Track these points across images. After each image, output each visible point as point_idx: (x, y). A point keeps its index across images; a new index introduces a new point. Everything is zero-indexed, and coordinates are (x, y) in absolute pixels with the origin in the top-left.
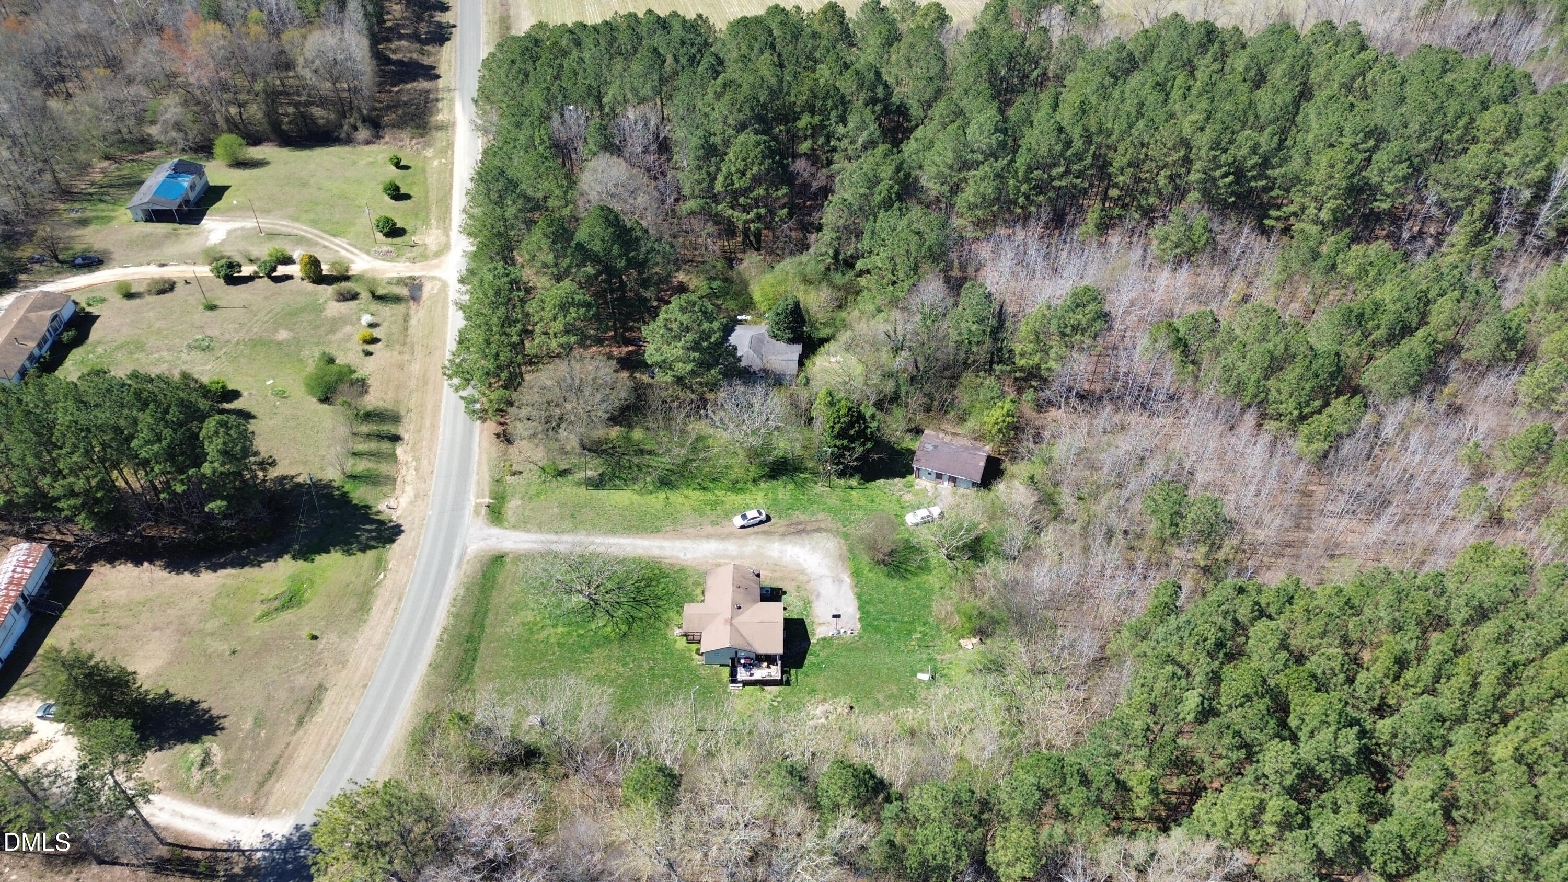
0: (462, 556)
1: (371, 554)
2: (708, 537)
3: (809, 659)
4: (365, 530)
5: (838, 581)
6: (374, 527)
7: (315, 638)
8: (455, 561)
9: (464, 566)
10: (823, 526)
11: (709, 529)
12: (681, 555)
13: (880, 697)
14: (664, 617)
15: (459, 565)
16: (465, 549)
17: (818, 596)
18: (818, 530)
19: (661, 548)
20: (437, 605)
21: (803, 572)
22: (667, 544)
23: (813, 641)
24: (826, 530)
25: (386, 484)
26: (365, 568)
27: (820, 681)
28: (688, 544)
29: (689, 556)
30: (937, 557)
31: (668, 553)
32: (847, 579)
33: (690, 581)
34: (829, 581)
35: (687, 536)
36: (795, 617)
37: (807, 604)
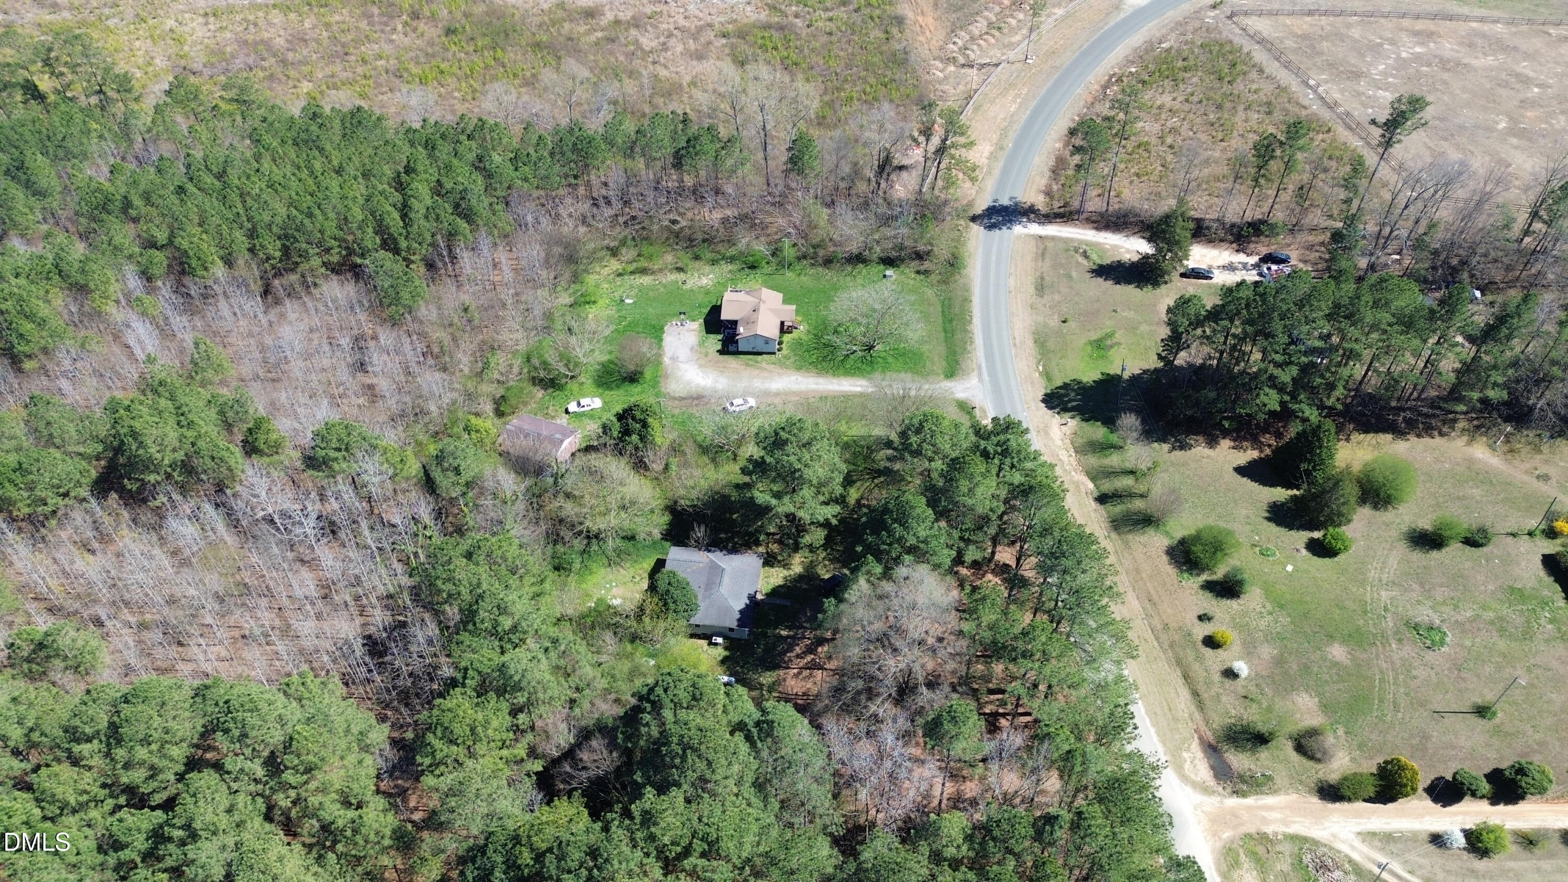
0: (980, 375)
1: (1059, 383)
2: (777, 394)
3: (706, 311)
4: (1075, 400)
5: (674, 359)
6: (1070, 405)
7: (1064, 322)
8: (984, 369)
9: (975, 366)
10: (677, 402)
11: (777, 401)
12: (800, 379)
13: (662, 290)
14: (811, 336)
15: (979, 368)
16: (981, 379)
17: (692, 349)
18: (682, 399)
19: (817, 384)
20: (984, 339)
21: (701, 366)
22: (813, 387)
23: (702, 321)
24: (675, 398)
25: (1083, 446)
26: (1056, 371)
27: (701, 298)
28: (795, 387)
29: (793, 378)
30: (586, 379)
31: (812, 380)
32: (666, 360)
33: (792, 360)
34: (681, 359)
35: (794, 393)
36: (712, 336)
37: (701, 344)
